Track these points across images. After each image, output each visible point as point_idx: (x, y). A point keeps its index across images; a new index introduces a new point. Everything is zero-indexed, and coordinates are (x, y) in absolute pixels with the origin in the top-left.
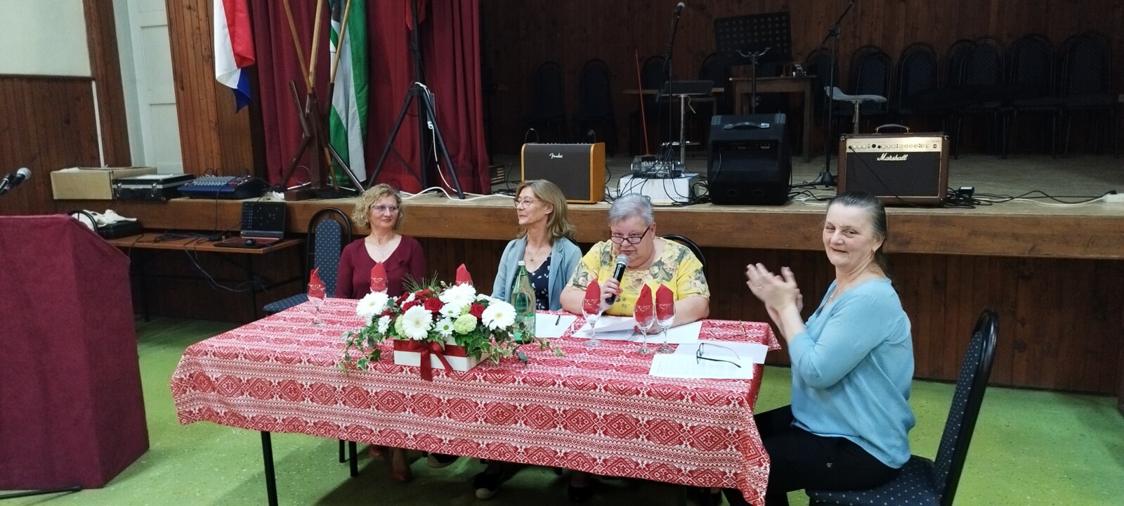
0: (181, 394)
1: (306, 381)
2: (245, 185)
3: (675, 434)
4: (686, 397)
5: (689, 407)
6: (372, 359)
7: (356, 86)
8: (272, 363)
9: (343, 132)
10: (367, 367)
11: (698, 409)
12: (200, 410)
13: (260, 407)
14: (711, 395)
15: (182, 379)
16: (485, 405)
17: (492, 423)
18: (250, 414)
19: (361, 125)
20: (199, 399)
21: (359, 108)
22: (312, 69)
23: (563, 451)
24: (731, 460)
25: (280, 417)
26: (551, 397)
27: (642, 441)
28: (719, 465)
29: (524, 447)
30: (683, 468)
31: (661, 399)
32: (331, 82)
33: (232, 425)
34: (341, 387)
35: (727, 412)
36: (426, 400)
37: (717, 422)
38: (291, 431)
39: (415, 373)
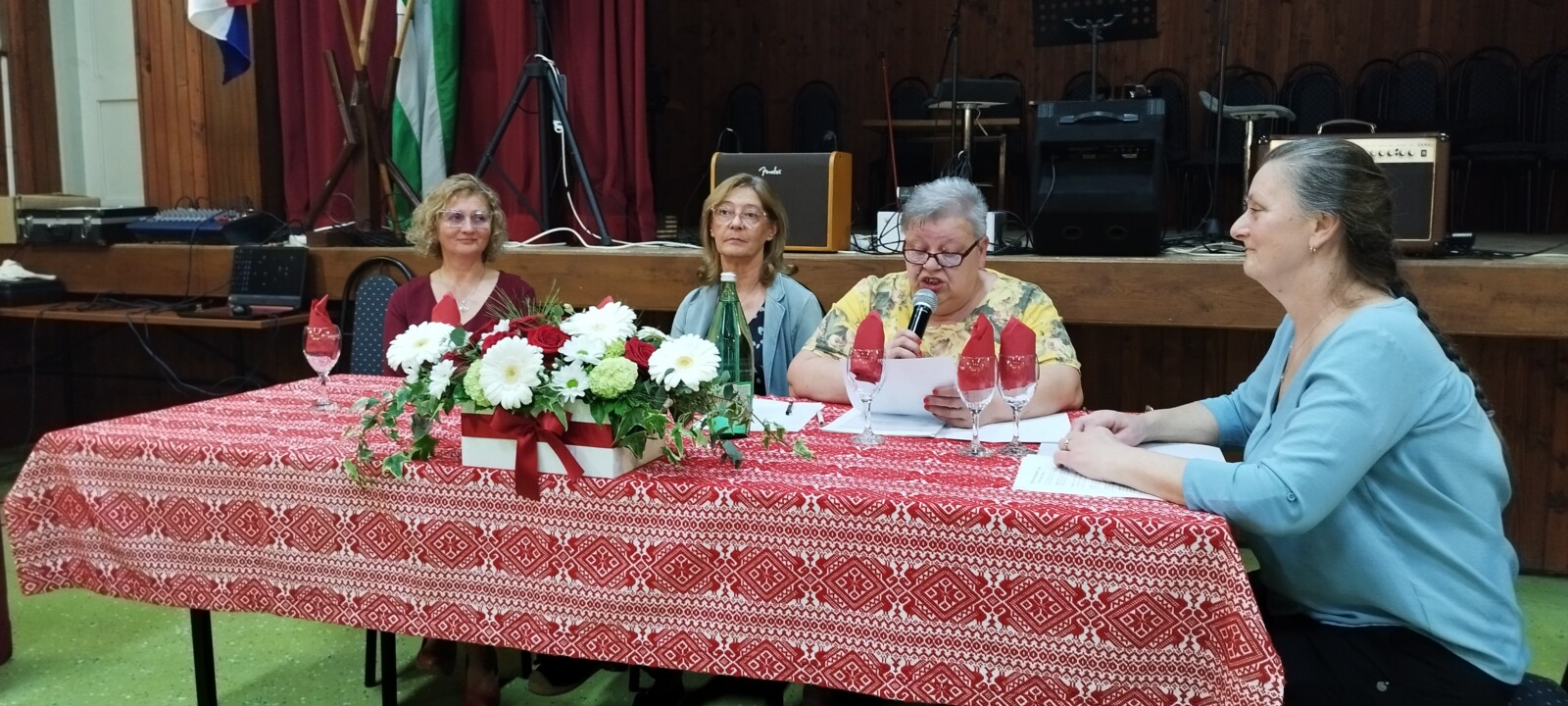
0: (25, 531)
1: (277, 503)
2: (242, 221)
3: (1065, 610)
4: (1093, 529)
5: (1100, 551)
6: (416, 458)
7: (438, 71)
8: (210, 466)
9: (413, 145)
10: (405, 471)
11: (1121, 554)
12: (65, 565)
13: (184, 557)
14: (1150, 524)
15: (28, 500)
16: (651, 549)
17: (664, 589)
18: (162, 572)
19: (444, 134)
20: (64, 542)
21: (442, 108)
22: (364, 35)
23: (816, 649)
24: (1186, 670)
25: (223, 577)
26: (793, 531)
27: (989, 627)
28: (1161, 679)
29: (730, 641)
30: (1079, 686)
31: (1036, 534)
32: (396, 55)
33: (127, 596)
34: (350, 513)
35: (1185, 560)
36: (525, 542)
37: (1161, 584)
38: (245, 608)
39: (503, 482)
